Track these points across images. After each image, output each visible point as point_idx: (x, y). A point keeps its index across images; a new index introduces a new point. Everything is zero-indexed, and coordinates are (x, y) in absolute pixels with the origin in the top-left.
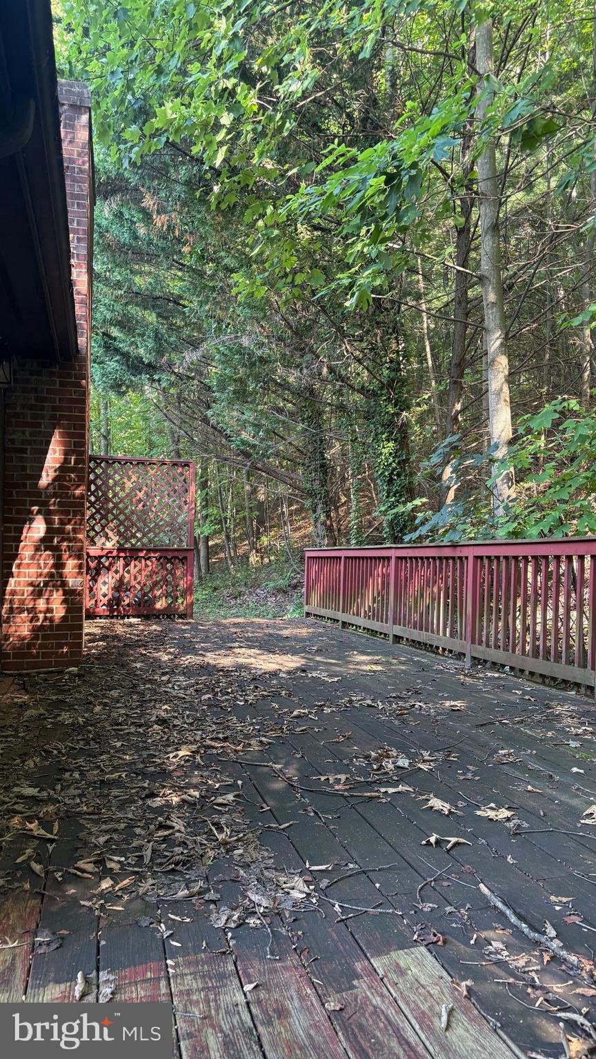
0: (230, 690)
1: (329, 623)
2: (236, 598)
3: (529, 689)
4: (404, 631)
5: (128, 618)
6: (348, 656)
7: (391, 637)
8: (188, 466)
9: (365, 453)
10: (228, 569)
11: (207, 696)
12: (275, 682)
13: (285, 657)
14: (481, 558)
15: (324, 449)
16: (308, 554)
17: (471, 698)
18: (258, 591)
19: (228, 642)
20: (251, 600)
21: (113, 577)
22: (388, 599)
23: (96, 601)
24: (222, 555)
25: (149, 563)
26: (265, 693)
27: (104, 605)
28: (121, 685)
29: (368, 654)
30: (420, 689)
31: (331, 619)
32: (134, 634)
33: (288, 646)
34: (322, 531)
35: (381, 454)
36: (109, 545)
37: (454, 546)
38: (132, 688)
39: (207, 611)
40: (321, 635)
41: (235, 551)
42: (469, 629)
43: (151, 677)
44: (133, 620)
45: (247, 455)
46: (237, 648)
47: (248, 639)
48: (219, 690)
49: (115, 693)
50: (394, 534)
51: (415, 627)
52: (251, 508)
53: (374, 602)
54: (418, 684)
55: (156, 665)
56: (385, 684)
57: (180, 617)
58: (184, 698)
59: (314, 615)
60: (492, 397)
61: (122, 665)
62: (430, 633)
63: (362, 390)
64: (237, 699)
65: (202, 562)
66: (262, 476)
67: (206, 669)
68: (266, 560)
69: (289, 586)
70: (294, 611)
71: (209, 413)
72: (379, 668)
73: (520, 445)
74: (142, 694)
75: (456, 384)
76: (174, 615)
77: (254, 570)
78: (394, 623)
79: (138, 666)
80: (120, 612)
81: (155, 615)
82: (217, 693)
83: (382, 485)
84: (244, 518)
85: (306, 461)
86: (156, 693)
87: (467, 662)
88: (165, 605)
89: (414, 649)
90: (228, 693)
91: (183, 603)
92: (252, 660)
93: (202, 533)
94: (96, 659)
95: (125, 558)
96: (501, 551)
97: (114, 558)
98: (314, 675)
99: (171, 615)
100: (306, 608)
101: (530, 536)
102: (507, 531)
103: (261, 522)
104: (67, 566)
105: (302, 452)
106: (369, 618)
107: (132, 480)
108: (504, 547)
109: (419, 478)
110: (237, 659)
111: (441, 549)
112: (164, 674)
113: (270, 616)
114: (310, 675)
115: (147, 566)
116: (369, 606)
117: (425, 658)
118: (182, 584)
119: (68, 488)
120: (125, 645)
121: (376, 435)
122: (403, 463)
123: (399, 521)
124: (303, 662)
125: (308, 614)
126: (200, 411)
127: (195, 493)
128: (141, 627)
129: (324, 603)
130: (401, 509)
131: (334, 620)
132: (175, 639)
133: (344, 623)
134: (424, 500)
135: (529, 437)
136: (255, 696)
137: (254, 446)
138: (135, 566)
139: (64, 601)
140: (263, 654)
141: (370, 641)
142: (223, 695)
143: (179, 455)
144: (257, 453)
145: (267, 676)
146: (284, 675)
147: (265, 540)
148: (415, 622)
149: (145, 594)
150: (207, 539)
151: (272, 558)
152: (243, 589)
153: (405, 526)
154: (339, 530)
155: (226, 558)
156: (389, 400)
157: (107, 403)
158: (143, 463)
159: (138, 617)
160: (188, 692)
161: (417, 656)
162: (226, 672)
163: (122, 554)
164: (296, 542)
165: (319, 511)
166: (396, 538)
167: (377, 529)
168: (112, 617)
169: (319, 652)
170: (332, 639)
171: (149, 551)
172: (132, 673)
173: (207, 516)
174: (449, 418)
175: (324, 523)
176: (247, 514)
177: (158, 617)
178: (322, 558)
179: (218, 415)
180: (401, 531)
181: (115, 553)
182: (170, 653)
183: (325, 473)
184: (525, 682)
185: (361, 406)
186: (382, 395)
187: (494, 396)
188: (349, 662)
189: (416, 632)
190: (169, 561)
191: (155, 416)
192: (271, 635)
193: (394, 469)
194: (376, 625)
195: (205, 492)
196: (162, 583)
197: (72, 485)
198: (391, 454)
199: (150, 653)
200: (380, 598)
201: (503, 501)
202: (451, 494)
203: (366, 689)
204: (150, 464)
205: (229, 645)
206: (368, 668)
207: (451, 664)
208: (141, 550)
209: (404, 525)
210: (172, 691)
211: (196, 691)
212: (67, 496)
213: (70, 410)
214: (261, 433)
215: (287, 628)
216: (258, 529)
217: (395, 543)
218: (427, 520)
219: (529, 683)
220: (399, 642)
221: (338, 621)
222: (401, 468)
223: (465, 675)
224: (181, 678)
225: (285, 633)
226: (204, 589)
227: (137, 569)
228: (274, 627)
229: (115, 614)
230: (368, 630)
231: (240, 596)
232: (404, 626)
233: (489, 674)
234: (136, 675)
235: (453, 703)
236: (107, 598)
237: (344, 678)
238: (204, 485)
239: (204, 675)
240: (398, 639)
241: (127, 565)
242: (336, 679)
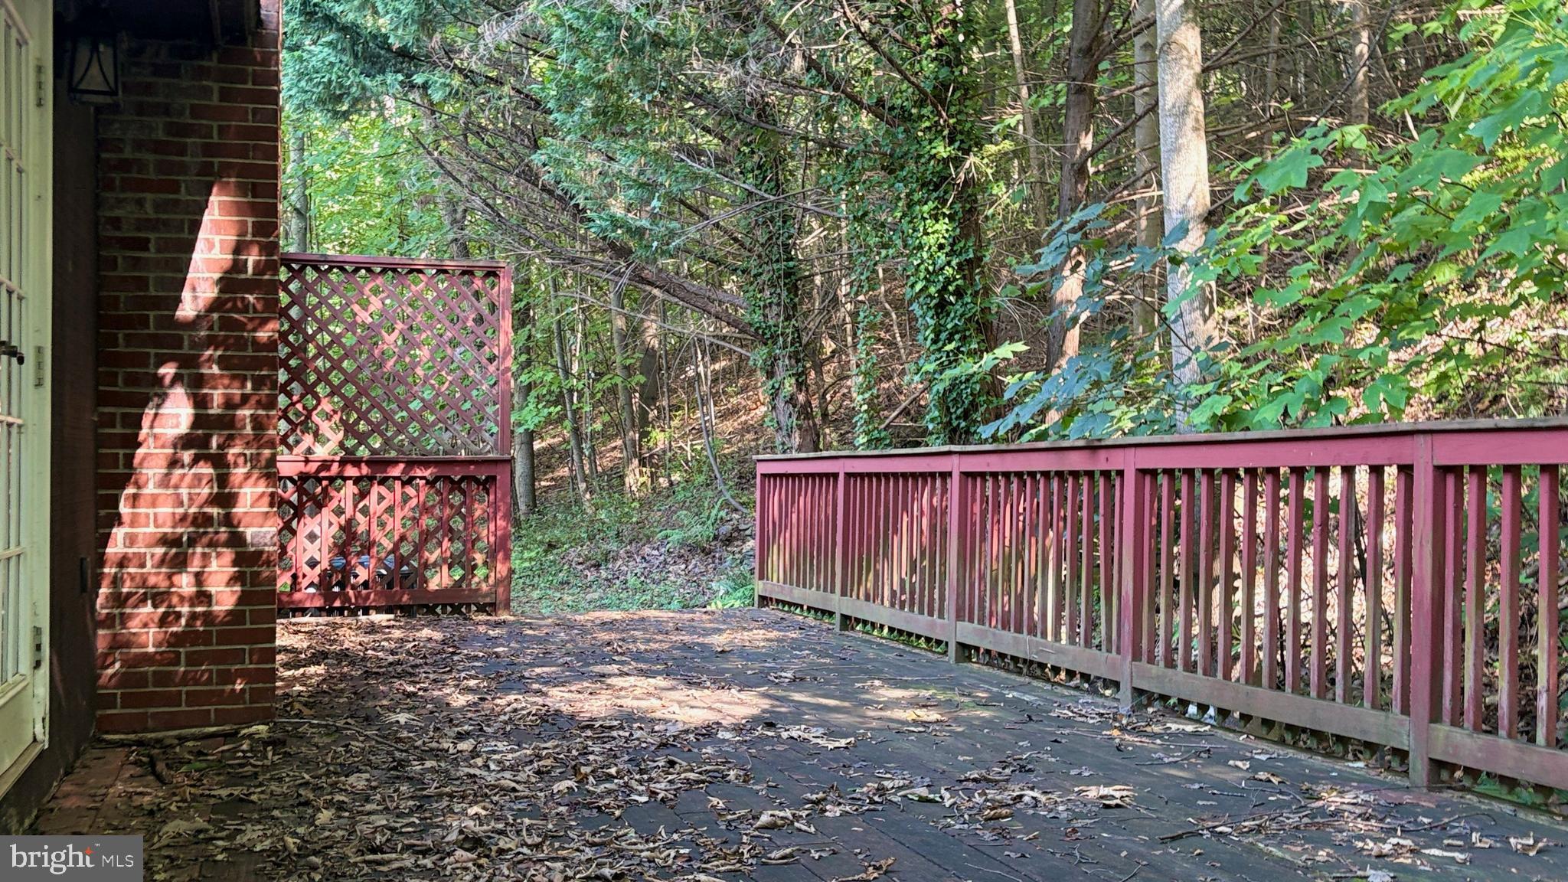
0: (613, 771)
1: (811, 620)
2: (597, 566)
3: (1263, 757)
4: (983, 635)
5: (366, 613)
6: (863, 690)
7: (952, 649)
8: (495, 275)
9: (885, 246)
10: (578, 502)
11: (562, 785)
12: (709, 750)
13: (724, 695)
14: (1153, 473)
15: (790, 237)
16: (762, 469)
17: (1141, 779)
18: (647, 550)
19: (596, 664)
20: (631, 571)
21: (331, 524)
22: (943, 564)
23: (295, 577)
24: (564, 471)
25: (410, 491)
26: (692, 776)
27: (312, 584)
28: (370, 763)
29: (905, 686)
30: (1029, 760)
31: (816, 610)
32: (383, 649)
33: (728, 670)
34: (786, 416)
35: (920, 247)
36: (321, 452)
37: (1093, 448)
38: (395, 768)
39: (536, 594)
40: (796, 645)
41: (592, 462)
42: (1127, 628)
43: (434, 745)
44: (376, 618)
45: (622, 252)
46: (615, 675)
47: (638, 657)
48: (588, 769)
49: (358, 781)
50: (950, 423)
51: (1005, 626)
52: (627, 368)
53: (913, 571)
54: (1024, 750)
55: (442, 716)
56: (953, 752)
57: (482, 609)
58: (514, 790)
59: (778, 601)
60: (1166, 123)
61: (367, 719)
62: (1039, 638)
63: (879, 108)
64: (632, 790)
65: (520, 488)
66: (655, 297)
67: (551, 721)
68: (663, 482)
69: (716, 538)
70: (727, 593)
71: (537, 158)
72: (933, 716)
73: (1232, 225)
74: (417, 781)
75: (1082, 93)
76: (468, 606)
77: (636, 504)
78: (959, 617)
79: (402, 721)
80: (347, 599)
81: (426, 606)
82: (586, 776)
83: (924, 316)
84: (613, 389)
85: (753, 263)
86: (450, 779)
87: (1125, 702)
88: (447, 582)
89: (1003, 674)
90: (609, 778)
91: (487, 578)
92: (654, 702)
93: (520, 425)
94: (306, 704)
95: (357, 481)
96: (1197, 459)
97: (332, 480)
98: (795, 734)
99: (461, 605)
100: (760, 587)
101: (1260, 425)
102: (1209, 414)
103: (650, 398)
104: (241, 500)
105: (742, 245)
106: (902, 607)
107: (372, 309)
108: (1204, 449)
109: (1002, 298)
110: (619, 702)
111: (1060, 454)
112: (461, 737)
113: (675, 604)
114: (785, 735)
115: (406, 499)
116: (902, 581)
117: (1031, 693)
118: (486, 534)
119: (242, 326)
120: (368, 674)
121: (910, 205)
122: (969, 267)
123: (960, 395)
124: (765, 704)
125: (764, 600)
126: (515, 152)
127: (506, 336)
128: (397, 634)
129: (797, 575)
130: (967, 367)
131: (824, 612)
132: (476, 658)
133: (845, 618)
134: (1020, 347)
135: (1252, 208)
136: (671, 782)
137: (640, 232)
138: (381, 498)
139: (233, 580)
140: (673, 689)
141: (906, 657)
142: (599, 781)
143: (466, 252)
144: (648, 247)
145: (691, 737)
146: (728, 735)
147: (659, 438)
148: (1006, 615)
149: (402, 561)
150: (530, 436)
151: (676, 477)
152: (613, 546)
153: (974, 406)
154: (825, 415)
155: (574, 478)
156: (936, 130)
157: (302, 139)
158: (394, 270)
159: (389, 610)
160: (522, 777)
161: (1013, 688)
162: (600, 730)
163: (351, 471)
164: (729, 441)
165: (781, 372)
166: (955, 430)
167: (906, 412)
168: (330, 612)
169: (797, 681)
170: (822, 654)
171: (411, 464)
172: (390, 735)
173: (529, 387)
174: (1067, 167)
175: (792, 400)
176: (618, 380)
177: (431, 610)
178: (793, 476)
179: (558, 162)
180: (966, 415)
181: (335, 468)
182: (469, 690)
183: (793, 289)
184: (1252, 742)
185: (876, 143)
186: (921, 117)
187: (1170, 120)
188: (868, 703)
189: (1009, 635)
190: (455, 486)
191: (413, 167)
192: (686, 647)
193: (948, 281)
194: (918, 622)
195: (523, 333)
196: (439, 535)
197: (251, 319)
198: (941, 247)
199: (425, 690)
200: (926, 563)
201: (1198, 349)
202: (1074, 336)
203: (909, 763)
204: (411, 271)
205: (598, 669)
206: (909, 715)
207: (1088, 707)
208: (394, 462)
209: (972, 403)
210: (484, 773)
211: (538, 772)
212: (241, 344)
213: (243, 152)
214: (655, 203)
215: (719, 631)
216: (644, 414)
217: (952, 442)
218: (1027, 393)
219: (1264, 745)
220: (969, 659)
221: (831, 614)
222: (964, 277)
223: (1122, 729)
224: (501, 746)
225: (718, 641)
226: (524, 547)
227: (385, 504)
228: (693, 630)
229: (337, 604)
230: (901, 632)
231: (607, 561)
232: (981, 622)
233: (1174, 727)
234: (400, 740)
235: (1105, 791)
236: (318, 570)
237: (861, 740)
238: (522, 319)
239: (550, 738)
240: (966, 651)
241: (363, 495)
242: (843, 742)
